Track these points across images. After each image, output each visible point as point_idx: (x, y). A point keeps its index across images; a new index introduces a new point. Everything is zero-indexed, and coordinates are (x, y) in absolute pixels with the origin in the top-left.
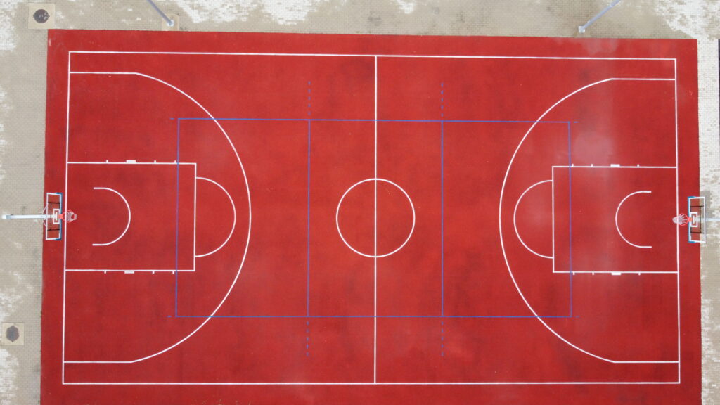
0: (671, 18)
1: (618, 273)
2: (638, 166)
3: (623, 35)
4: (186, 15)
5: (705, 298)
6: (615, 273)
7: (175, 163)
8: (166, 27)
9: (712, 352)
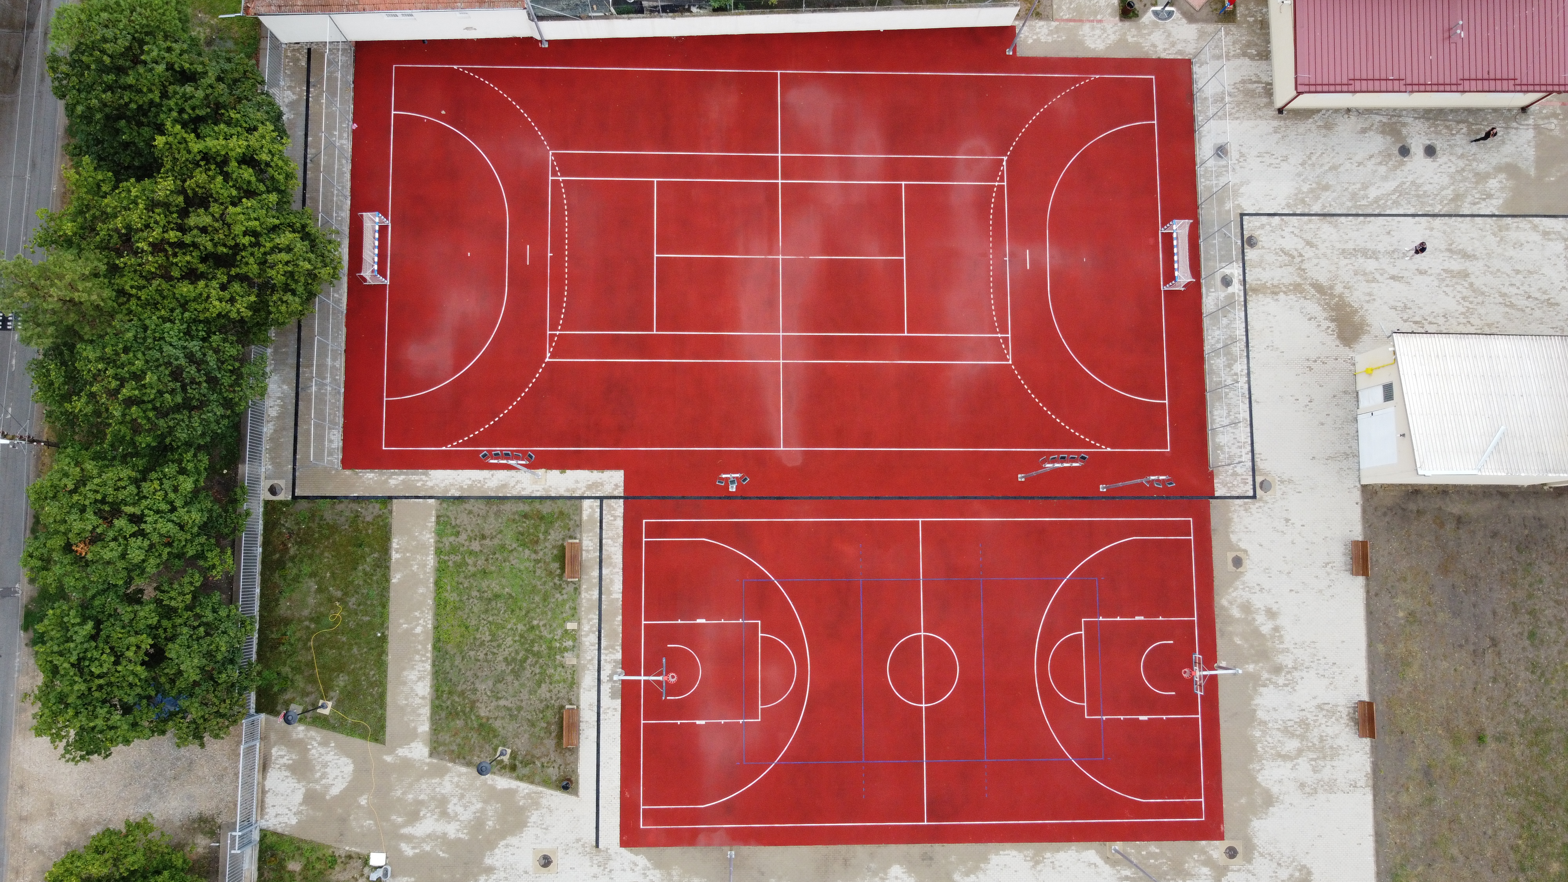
0: (646, 868)
1: (699, 621)
2: (679, 722)
3: (691, 849)
4: (1101, 858)
5: (617, 599)
6: (703, 621)
7: (1104, 718)
8: (1118, 845)
9: (613, 549)
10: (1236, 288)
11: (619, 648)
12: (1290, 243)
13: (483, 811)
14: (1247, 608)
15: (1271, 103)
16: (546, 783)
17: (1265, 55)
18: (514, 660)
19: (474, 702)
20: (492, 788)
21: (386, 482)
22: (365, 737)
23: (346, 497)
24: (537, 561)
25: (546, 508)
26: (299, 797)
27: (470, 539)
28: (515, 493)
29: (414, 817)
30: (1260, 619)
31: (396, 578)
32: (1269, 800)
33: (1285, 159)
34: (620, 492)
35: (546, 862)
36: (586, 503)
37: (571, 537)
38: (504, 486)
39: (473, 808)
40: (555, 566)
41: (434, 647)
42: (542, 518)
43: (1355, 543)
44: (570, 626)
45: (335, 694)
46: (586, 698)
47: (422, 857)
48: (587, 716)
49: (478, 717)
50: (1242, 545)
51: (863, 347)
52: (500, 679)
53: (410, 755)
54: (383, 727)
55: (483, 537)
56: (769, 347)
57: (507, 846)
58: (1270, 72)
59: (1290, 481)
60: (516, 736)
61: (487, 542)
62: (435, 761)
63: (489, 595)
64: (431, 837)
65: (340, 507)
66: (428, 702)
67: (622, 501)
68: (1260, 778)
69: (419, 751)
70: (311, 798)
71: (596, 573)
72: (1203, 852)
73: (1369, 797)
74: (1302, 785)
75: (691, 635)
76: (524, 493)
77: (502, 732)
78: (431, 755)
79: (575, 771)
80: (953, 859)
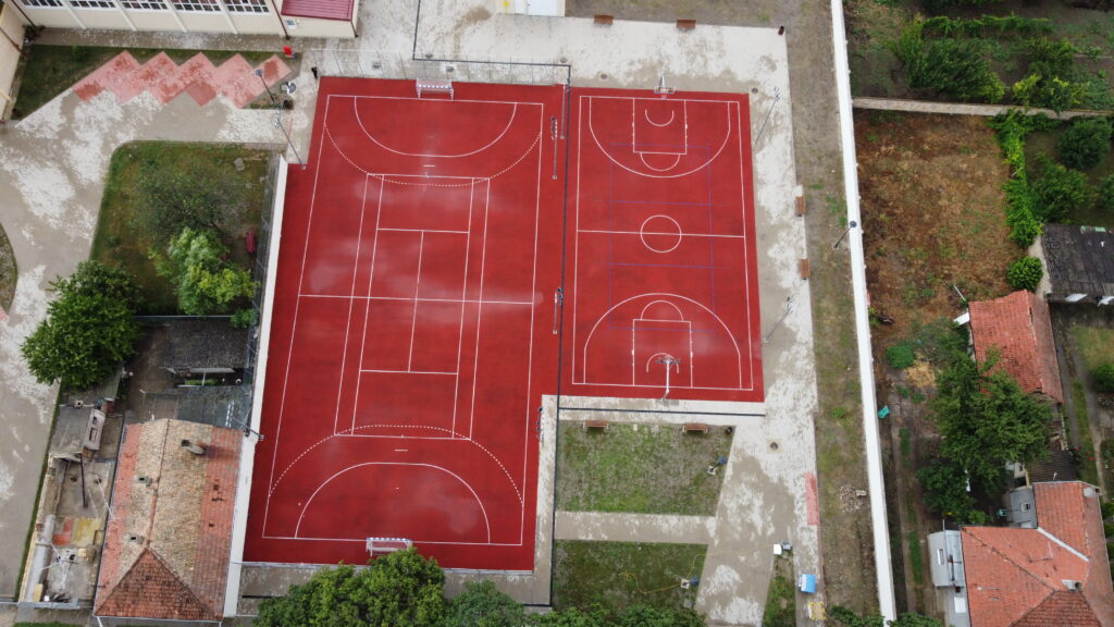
0: (775, 388)
2: (692, 367)
3: (764, 362)
4: (760, 151)
5: (620, 400)
6: (633, 351)
7: (686, 145)
9: (590, 402)
10: (454, 65)
11: (649, 400)
12: (432, 38)
13: (746, 483)
14: (628, 74)
15: (352, 40)
16: (728, 445)
17: (323, 41)
18: (656, 463)
19: (682, 489)
20: (733, 477)
21: (543, 543)
22: (704, 558)
23: (552, 570)
24: (596, 448)
25: (563, 442)
26: (741, 601)
27: (581, 490)
28: (553, 461)
29: (751, 527)
30: (634, 68)
31: (605, 537)
32: (728, 71)
33: (384, 36)
34: (555, 397)
35: (774, 446)
36: (561, 417)
37: (582, 427)
38: (548, 467)
39: (745, 490)
40: (599, 437)
41: (648, 512)
42: (569, 445)
43: (595, 22)
44: (635, 428)
45: (677, 577)
46: (678, 420)
47: (776, 523)
48: (689, 419)
49: (691, 485)
50: (595, 73)
51: (475, 256)
52: (668, 472)
53: (714, 529)
54: (697, 546)
55: (580, 481)
56: (471, 308)
57: (766, 469)
58: (333, 39)
59: (561, 49)
60: (701, 462)
61: (583, 478)
62: (717, 513)
63: (616, 478)
64: (763, 516)
65: (558, 575)
66: (681, 517)
67: (561, 397)
68: (717, 75)
69: (711, 523)
70: (742, 594)
71: (604, 413)
72: (755, 104)
73: (725, 27)
74: (720, 56)
75: (641, 359)
76: (554, 455)
77: (699, 471)
78: (714, 515)
79: (721, 428)
80: (763, 224)
